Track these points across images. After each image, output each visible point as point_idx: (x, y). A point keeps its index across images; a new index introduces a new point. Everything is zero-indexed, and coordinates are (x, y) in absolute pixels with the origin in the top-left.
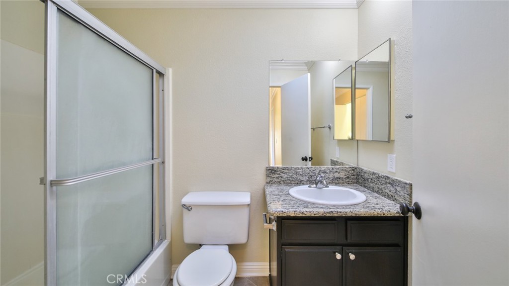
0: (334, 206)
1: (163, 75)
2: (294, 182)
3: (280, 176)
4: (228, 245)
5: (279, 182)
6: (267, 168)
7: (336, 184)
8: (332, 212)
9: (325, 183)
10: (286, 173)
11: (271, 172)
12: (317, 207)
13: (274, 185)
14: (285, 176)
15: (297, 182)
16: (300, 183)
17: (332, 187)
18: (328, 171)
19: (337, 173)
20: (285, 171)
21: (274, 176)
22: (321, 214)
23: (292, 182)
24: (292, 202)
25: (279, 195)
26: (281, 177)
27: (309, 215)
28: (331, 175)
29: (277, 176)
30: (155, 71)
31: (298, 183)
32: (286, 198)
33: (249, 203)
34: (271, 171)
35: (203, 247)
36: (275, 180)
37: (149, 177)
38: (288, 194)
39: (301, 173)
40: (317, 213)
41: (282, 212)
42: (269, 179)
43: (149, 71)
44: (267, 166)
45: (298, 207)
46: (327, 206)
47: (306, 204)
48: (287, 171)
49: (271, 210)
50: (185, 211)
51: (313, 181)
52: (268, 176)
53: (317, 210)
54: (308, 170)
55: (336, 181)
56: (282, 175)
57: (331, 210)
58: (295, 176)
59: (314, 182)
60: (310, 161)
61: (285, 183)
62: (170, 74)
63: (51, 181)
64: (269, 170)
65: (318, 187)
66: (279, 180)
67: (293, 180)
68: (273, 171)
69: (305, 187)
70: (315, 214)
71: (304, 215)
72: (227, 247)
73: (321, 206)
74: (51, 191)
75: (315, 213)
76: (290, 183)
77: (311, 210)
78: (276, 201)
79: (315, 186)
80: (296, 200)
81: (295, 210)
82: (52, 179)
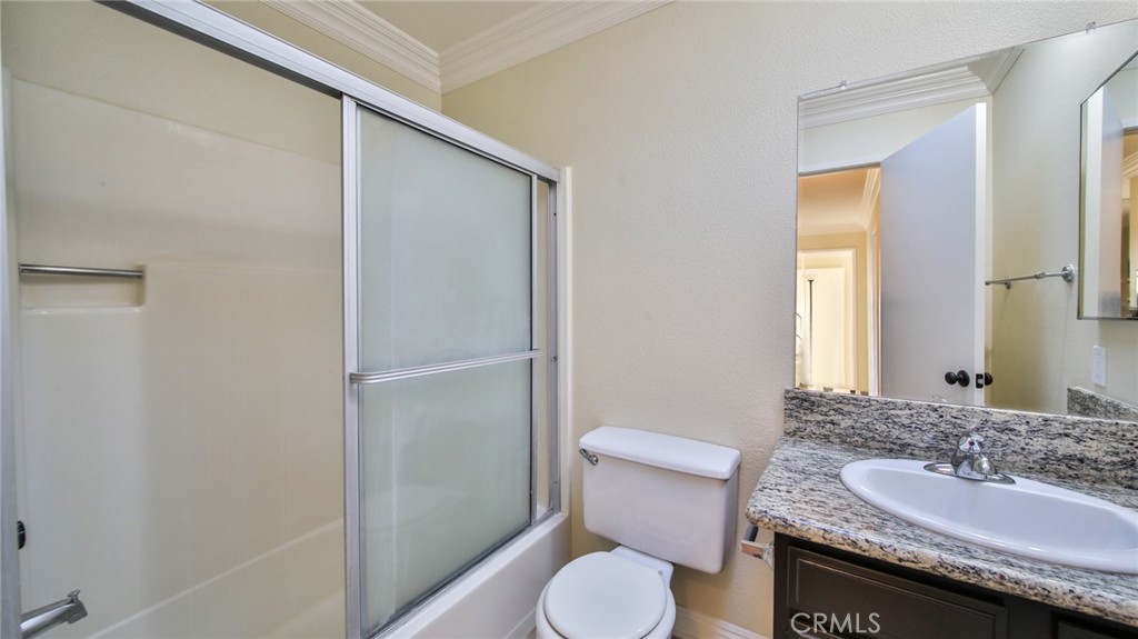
0: (997, 551)
1: (555, 183)
2: (878, 445)
3: (829, 419)
4: (673, 564)
5: (826, 437)
6: (787, 392)
7: (1062, 479)
8: (978, 572)
9: (985, 466)
10: (849, 413)
11: (800, 407)
12: (917, 539)
13: (808, 442)
14: (846, 423)
15: (888, 446)
16: (899, 450)
17: (1025, 486)
18: (1023, 429)
19: (1069, 441)
20: (846, 408)
21: (809, 418)
22: (925, 566)
23: (871, 443)
24: (833, 502)
25: (803, 472)
26: (832, 422)
27: (876, 554)
28: (1039, 444)
29: (820, 418)
30: (535, 177)
31: (891, 450)
32: (821, 486)
33: (726, 477)
34: (801, 402)
35: (618, 548)
36: (812, 428)
37: (522, 385)
38: (837, 476)
39: (907, 422)
40: (911, 557)
41: (785, 521)
42: (793, 425)
43: (524, 181)
44: (789, 387)
45: (847, 520)
46: (966, 548)
47: (882, 518)
48: (852, 409)
49: (752, 509)
50: (586, 463)
51: (947, 450)
52: (789, 415)
53: (910, 548)
54: (934, 415)
55: (1063, 468)
56: (837, 418)
57: (972, 563)
58: (880, 427)
59: (951, 454)
60: (979, 386)
61: (843, 442)
62: (567, 180)
63: (351, 374)
64: (793, 398)
65: (960, 473)
66: (823, 431)
67: (873, 438)
68: (806, 404)
69: (915, 467)
70: (900, 560)
71: (857, 551)
72: (669, 570)
73: (938, 539)
74: (351, 389)
75: (900, 554)
76: (862, 446)
77: (886, 542)
78: (784, 488)
79: (948, 468)
80: (853, 499)
81: (827, 527)
82: (352, 371)
